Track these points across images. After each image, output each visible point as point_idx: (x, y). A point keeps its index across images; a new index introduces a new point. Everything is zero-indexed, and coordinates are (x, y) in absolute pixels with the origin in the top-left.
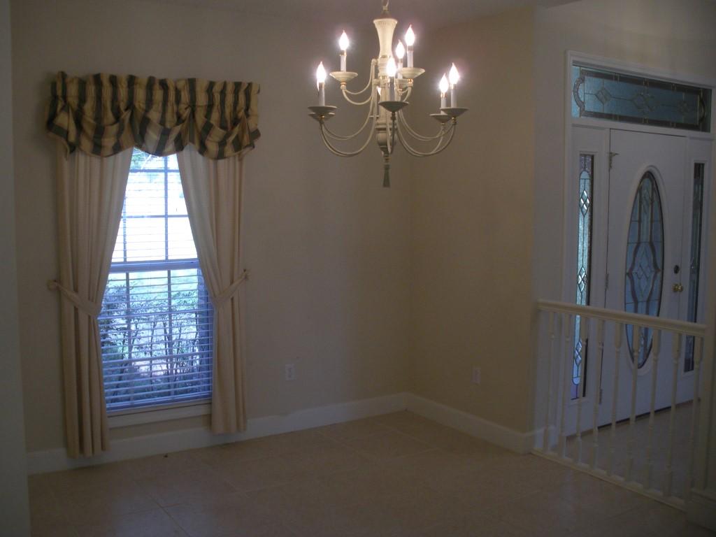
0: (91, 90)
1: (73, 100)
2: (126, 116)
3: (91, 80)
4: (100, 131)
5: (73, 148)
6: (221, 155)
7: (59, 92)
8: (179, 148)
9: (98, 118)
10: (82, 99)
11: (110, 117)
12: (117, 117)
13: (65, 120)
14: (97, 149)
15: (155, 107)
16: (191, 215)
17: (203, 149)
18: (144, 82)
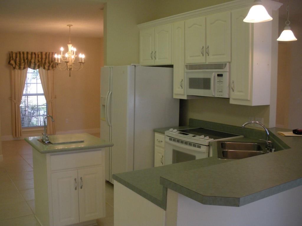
0: (18, 55)
1: (14, 57)
2: (26, 61)
3: (18, 53)
4: (20, 65)
5: (14, 68)
6: (49, 69)
7: (11, 56)
8: (39, 68)
9: (20, 61)
10: (16, 57)
11: (22, 61)
12: (24, 60)
13: (12, 62)
14: (20, 68)
15: (33, 59)
16: (42, 83)
17: (44, 68)
18: (30, 53)
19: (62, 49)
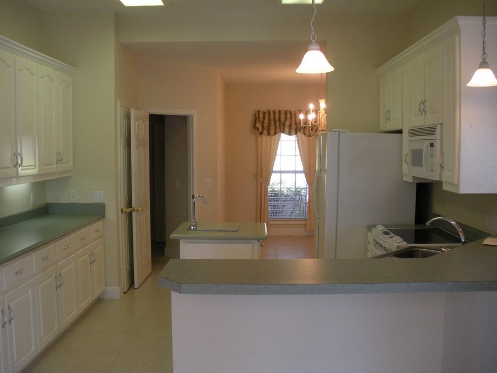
0: (267, 115)
1: (261, 118)
2: (278, 123)
3: (267, 112)
4: (269, 130)
5: (261, 134)
6: (310, 136)
7: (257, 117)
8: (296, 133)
9: (269, 124)
10: (264, 118)
11: (273, 123)
12: (275, 122)
13: (259, 125)
14: (269, 134)
15: (288, 120)
16: (301, 155)
17: (305, 134)
18: (284, 112)
19: (311, 106)
